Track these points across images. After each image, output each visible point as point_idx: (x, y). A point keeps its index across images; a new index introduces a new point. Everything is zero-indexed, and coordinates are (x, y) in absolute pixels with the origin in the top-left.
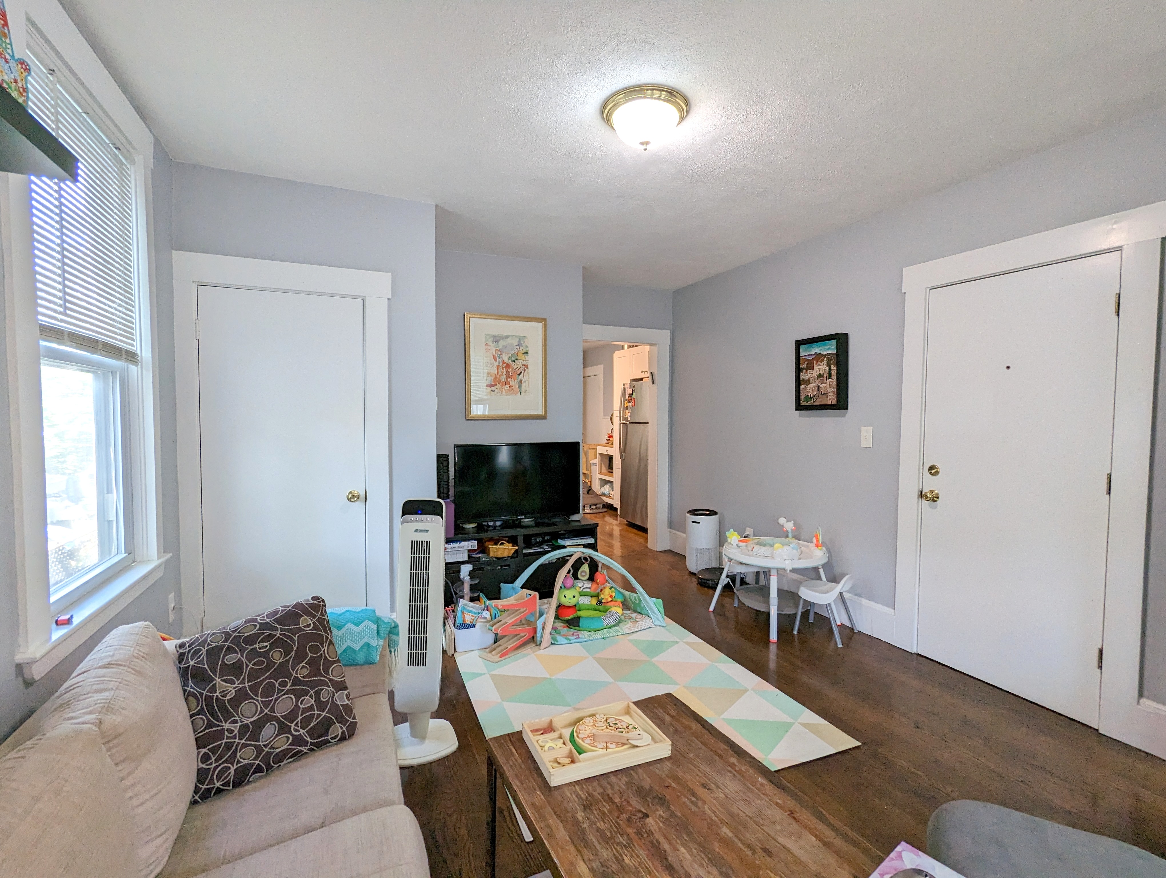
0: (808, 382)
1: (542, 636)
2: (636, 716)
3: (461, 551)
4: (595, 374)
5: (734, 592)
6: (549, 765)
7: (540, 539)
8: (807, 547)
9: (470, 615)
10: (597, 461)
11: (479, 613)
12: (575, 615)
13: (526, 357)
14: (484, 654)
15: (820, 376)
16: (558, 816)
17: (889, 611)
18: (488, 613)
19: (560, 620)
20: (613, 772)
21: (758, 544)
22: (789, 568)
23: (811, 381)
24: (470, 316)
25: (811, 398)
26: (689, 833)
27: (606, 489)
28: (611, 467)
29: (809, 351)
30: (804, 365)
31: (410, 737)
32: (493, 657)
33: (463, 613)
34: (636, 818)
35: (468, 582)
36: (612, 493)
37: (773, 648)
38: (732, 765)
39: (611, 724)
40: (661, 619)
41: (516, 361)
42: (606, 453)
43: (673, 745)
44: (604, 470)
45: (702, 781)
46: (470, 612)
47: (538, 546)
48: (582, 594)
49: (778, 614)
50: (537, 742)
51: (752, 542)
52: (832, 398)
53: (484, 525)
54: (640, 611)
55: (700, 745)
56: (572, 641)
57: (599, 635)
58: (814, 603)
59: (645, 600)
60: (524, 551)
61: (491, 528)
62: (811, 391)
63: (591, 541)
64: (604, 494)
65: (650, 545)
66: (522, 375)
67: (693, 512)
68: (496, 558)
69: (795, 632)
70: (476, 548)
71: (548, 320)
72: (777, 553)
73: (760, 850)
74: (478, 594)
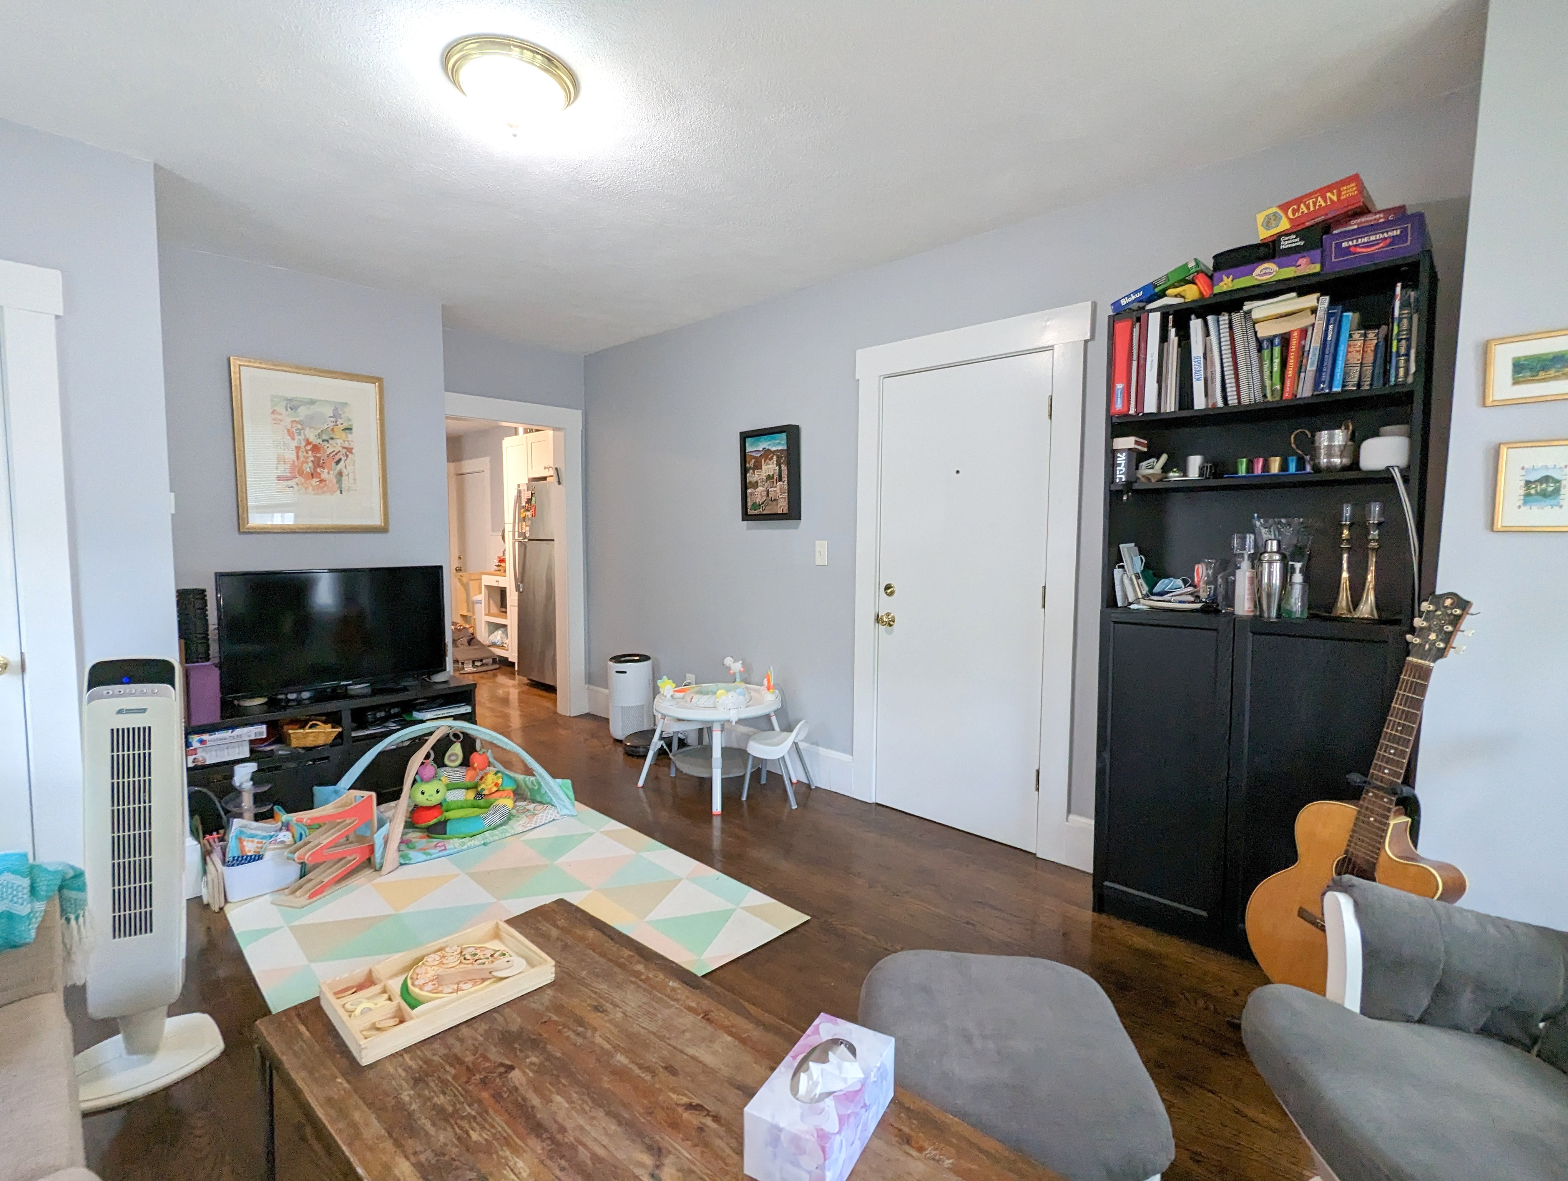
0: (755, 485)
1: (383, 857)
2: (508, 937)
3: (238, 743)
4: (477, 470)
5: (670, 759)
6: (359, 1037)
7: (383, 714)
8: (758, 691)
9: (253, 841)
10: (482, 597)
11: (271, 837)
12: (441, 818)
13: (349, 436)
14: (281, 898)
15: (769, 478)
16: (370, 1105)
17: (845, 757)
18: (288, 834)
19: (417, 828)
20: (466, 1022)
21: (700, 692)
22: (734, 719)
23: (759, 484)
24: (240, 363)
25: (759, 505)
26: (571, 1076)
27: (498, 636)
28: (503, 604)
29: (756, 447)
30: (751, 464)
31: (125, 1056)
32: (297, 899)
33: (240, 840)
34: (495, 1075)
35: (250, 790)
36: (507, 641)
37: (717, 822)
38: (638, 974)
39: (468, 957)
40: (570, 807)
41: (331, 441)
42: (496, 584)
43: (558, 965)
44: (494, 609)
45: (595, 1004)
46: (253, 836)
47: (378, 725)
48: (450, 787)
49: (722, 779)
50: (343, 1006)
51: (693, 690)
52: (782, 506)
53: (281, 700)
54: (539, 800)
55: (597, 958)
56: (433, 856)
57: (478, 841)
58: (766, 760)
59: (547, 784)
60: (354, 734)
61: (293, 704)
62: (759, 496)
63: (467, 709)
64: (494, 645)
65: (560, 710)
66: (342, 463)
67: (618, 659)
68: (303, 748)
69: (744, 798)
70: (265, 736)
71: (385, 381)
72: (721, 701)
73: (661, 1069)
74: (269, 807)
